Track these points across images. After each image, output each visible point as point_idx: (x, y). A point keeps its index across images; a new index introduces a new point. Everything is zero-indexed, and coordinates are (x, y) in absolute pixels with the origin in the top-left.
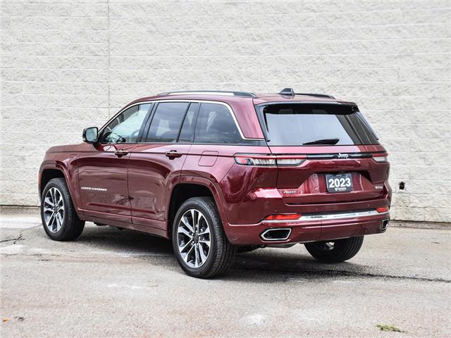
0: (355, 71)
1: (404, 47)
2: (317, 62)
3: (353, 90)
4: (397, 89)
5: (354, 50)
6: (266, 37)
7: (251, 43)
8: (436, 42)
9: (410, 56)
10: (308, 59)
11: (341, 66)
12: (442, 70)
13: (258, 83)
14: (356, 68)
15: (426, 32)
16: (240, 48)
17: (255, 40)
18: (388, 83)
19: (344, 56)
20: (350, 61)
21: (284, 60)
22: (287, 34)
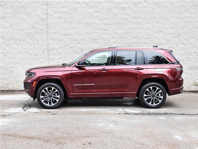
0: (143, 37)
1: (160, 29)
2: (129, 34)
3: (142, 44)
4: (158, 43)
5: (142, 29)
6: (110, 24)
7: (104, 26)
8: (171, 27)
9: (162, 32)
10: (126, 32)
11: (138, 35)
12: (173, 37)
13: (107, 42)
14: (143, 36)
15: (167, 23)
16: (100, 28)
17: (106, 25)
18: (154, 41)
19: (138, 31)
20: (141, 33)
21: (117, 33)
22: (117, 23)
